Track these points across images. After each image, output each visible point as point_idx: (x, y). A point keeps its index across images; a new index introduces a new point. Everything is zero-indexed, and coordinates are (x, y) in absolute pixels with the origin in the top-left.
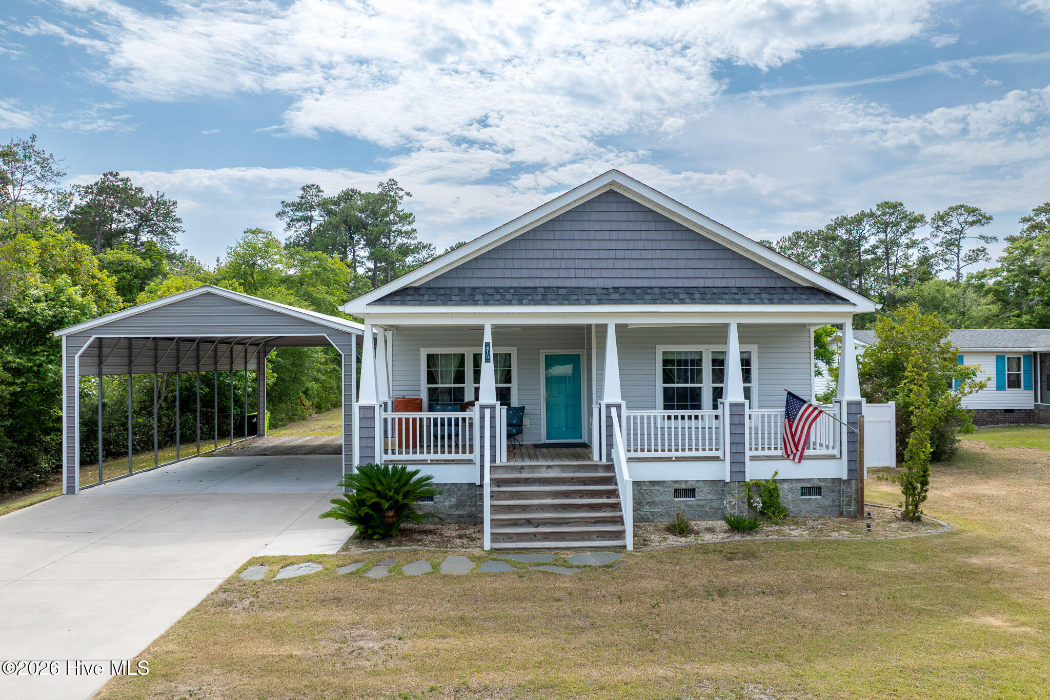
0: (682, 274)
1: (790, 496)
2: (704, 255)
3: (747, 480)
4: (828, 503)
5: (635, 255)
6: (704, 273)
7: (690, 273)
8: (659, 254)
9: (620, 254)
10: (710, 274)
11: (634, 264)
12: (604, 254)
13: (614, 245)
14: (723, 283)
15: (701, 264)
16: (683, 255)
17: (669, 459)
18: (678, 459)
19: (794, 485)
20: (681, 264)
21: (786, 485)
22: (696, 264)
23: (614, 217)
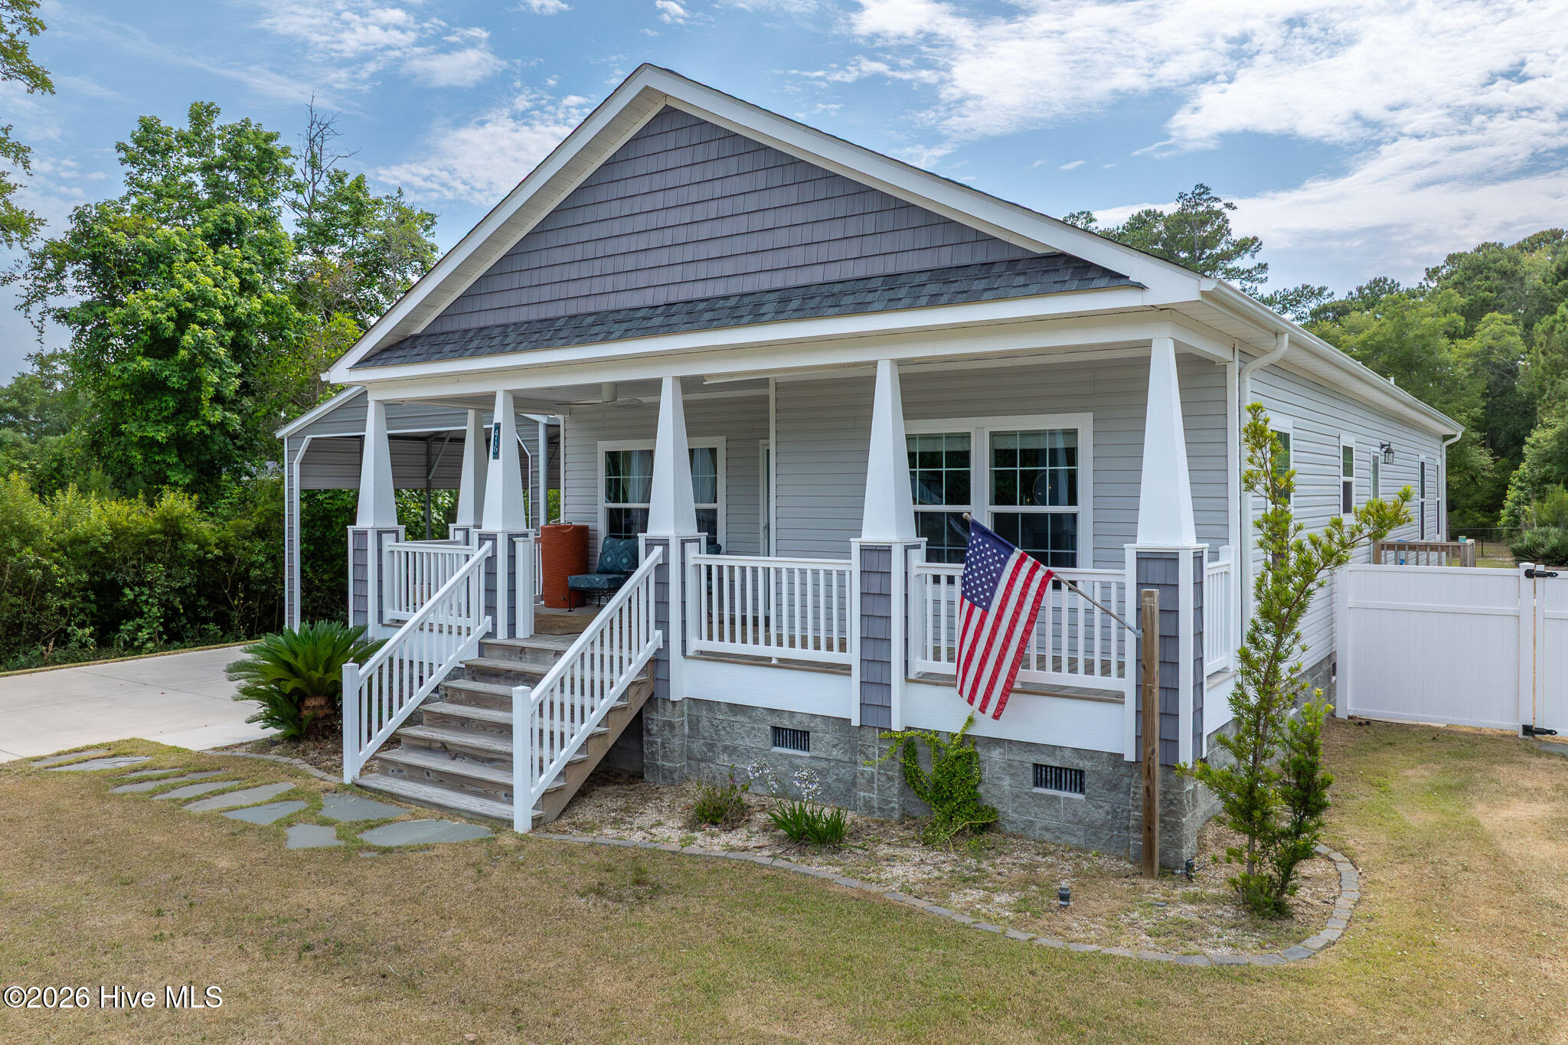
0: (782, 259)
1: (1007, 782)
2: (824, 210)
3: (897, 726)
4: (1099, 815)
5: (704, 231)
6: (822, 253)
7: (798, 256)
8: (742, 224)
9: (681, 235)
10: (836, 251)
11: (703, 251)
12: (655, 239)
13: (672, 218)
14: (860, 270)
15: (820, 233)
16: (785, 218)
17: (762, 662)
18: (785, 664)
19: (1017, 757)
20: (782, 238)
21: (996, 754)
22: (806, 234)
23: (673, 159)
